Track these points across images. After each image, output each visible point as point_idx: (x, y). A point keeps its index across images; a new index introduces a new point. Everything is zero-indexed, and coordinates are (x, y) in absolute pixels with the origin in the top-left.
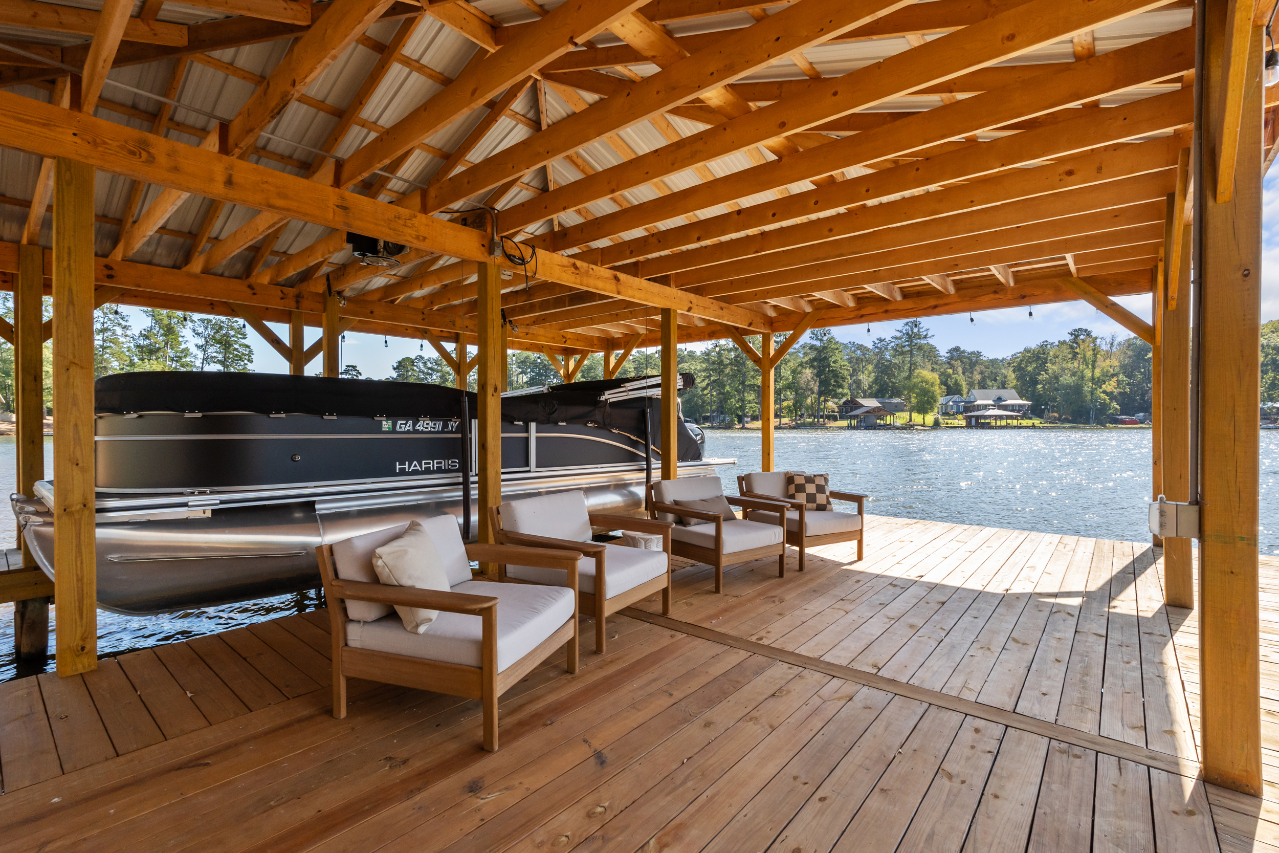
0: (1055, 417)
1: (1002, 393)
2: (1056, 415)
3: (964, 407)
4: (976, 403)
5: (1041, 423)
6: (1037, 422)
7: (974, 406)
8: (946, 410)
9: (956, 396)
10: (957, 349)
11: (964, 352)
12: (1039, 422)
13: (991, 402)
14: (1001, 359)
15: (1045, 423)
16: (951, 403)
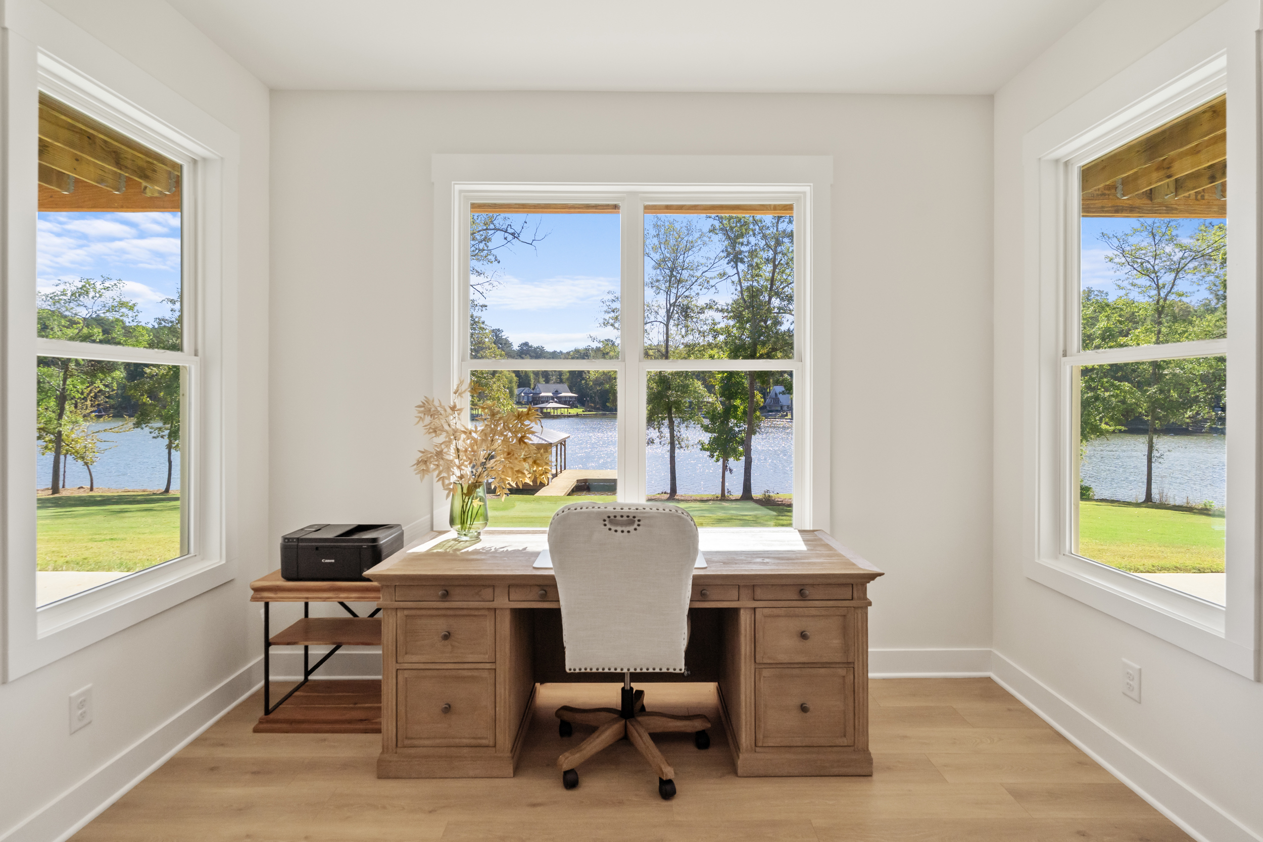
0: (592, 406)
1: (559, 387)
2: (592, 405)
3: (533, 397)
4: (541, 395)
5: (583, 411)
6: (580, 411)
7: (539, 397)
8: (519, 400)
9: (527, 389)
10: (526, 344)
11: (531, 347)
12: (582, 410)
13: (550, 394)
14: (559, 351)
15: (585, 411)
16: (523, 395)
